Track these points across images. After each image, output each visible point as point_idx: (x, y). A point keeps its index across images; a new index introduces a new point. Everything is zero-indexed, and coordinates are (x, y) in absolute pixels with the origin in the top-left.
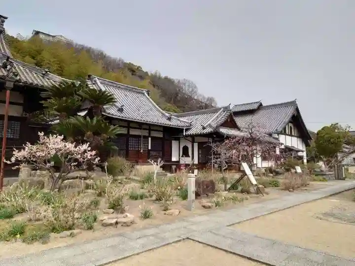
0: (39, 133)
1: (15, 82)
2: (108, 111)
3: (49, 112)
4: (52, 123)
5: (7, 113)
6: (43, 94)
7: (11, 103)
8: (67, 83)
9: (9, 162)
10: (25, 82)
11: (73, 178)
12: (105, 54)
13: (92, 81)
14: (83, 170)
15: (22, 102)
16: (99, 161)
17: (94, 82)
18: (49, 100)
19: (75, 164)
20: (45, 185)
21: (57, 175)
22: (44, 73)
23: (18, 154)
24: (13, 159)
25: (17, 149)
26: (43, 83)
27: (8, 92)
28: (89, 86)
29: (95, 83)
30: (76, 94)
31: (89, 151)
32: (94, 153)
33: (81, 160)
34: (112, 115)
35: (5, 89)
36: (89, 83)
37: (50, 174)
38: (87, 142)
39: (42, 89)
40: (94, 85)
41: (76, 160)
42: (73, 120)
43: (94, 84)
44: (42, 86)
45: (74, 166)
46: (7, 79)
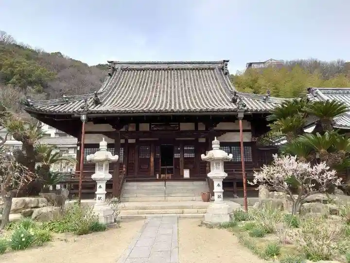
0: (274, 156)
1: (245, 112)
2: (339, 123)
3: (272, 134)
4: (279, 144)
5: (242, 139)
6: (269, 118)
7: (244, 131)
8: (289, 102)
9: (251, 184)
10: (251, 111)
11: (314, 201)
12: (320, 62)
13: (313, 94)
14: (323, 192)
15: (249, 128)
16: (342, 182)
17: (315, 95)
18: (275, 123)
19: (313, 185)
20: (284, 206)
21: (296, 197)
22: (265, 98)
23: (258, 176)
24: (255, 181)
25: (257, 171)
26: (265, 107)
27: (241, 121)
28: (311, 99)
29: (317, 95)
30: (300, 111)
31: (328, 171)
32: (334, 172)
33: (320, 181)
34: (346, 126)
35: (238, 119)
36: (309, 97)
37: (289, 196)
38: (323, 161)
39: (266, 113)
40: (316, 98)
41: (314, 181)
42: (301, 139)
43: (315, 96)
44: (265, 111)
45: (313, 187)
46: (238, 110)
